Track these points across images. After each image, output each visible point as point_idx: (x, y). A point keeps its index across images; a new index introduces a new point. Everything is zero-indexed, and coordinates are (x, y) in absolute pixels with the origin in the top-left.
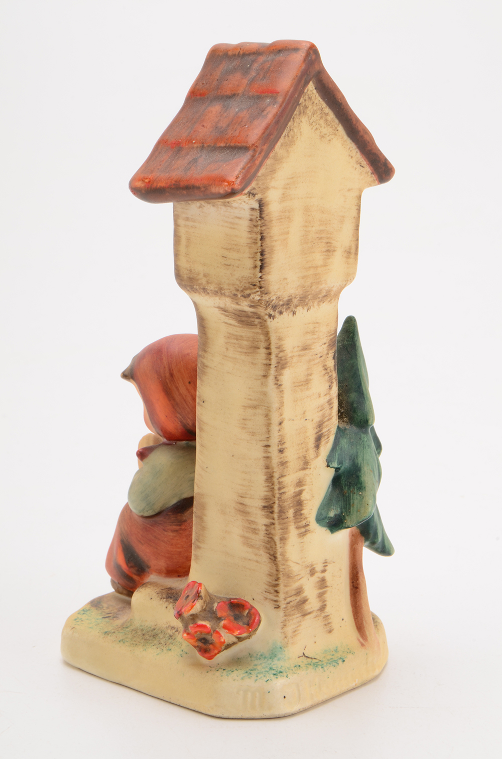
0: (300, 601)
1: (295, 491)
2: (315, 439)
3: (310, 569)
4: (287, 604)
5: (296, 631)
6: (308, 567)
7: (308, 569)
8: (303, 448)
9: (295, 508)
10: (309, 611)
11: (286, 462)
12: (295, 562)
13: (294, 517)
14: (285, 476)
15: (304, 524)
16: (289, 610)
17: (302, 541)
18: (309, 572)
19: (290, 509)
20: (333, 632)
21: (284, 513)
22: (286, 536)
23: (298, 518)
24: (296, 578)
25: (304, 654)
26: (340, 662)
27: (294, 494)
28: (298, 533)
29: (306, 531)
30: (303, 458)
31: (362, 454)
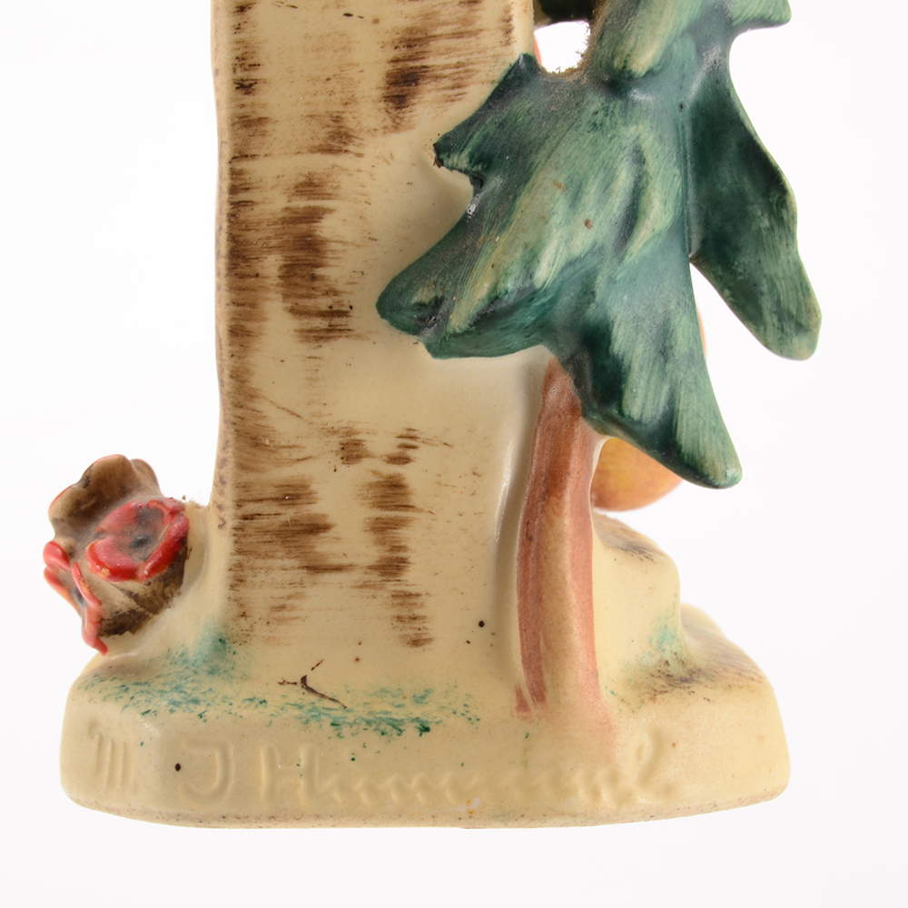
0: (295, 522)
1: (291, 205)
2: (388, 75)
3: (342, 440)
4: (245, 518)
5: (283, 607)
6: (335, 433)
7: (335, 443)
8: (332, 93)
9: (289, 254)
10: (335, 561)
11: (261, 120)
12: (284, 409)
13: (281, 277)
14: (253, 156)
15: (324, 308)
16: (250, 540)
17: (314, 353)
18: (337, 447)
19: (269, 253)
20: (427, 646)
21: (246, 260)
22: (250, 326)
23: (296, 285)
24: (285, 453)
25: (304, 680)
26: (411, 731)
27: (287, 214)
28: (298, 327)
29: (331, 329)
30: (327, 120)
31: (556, 141)
